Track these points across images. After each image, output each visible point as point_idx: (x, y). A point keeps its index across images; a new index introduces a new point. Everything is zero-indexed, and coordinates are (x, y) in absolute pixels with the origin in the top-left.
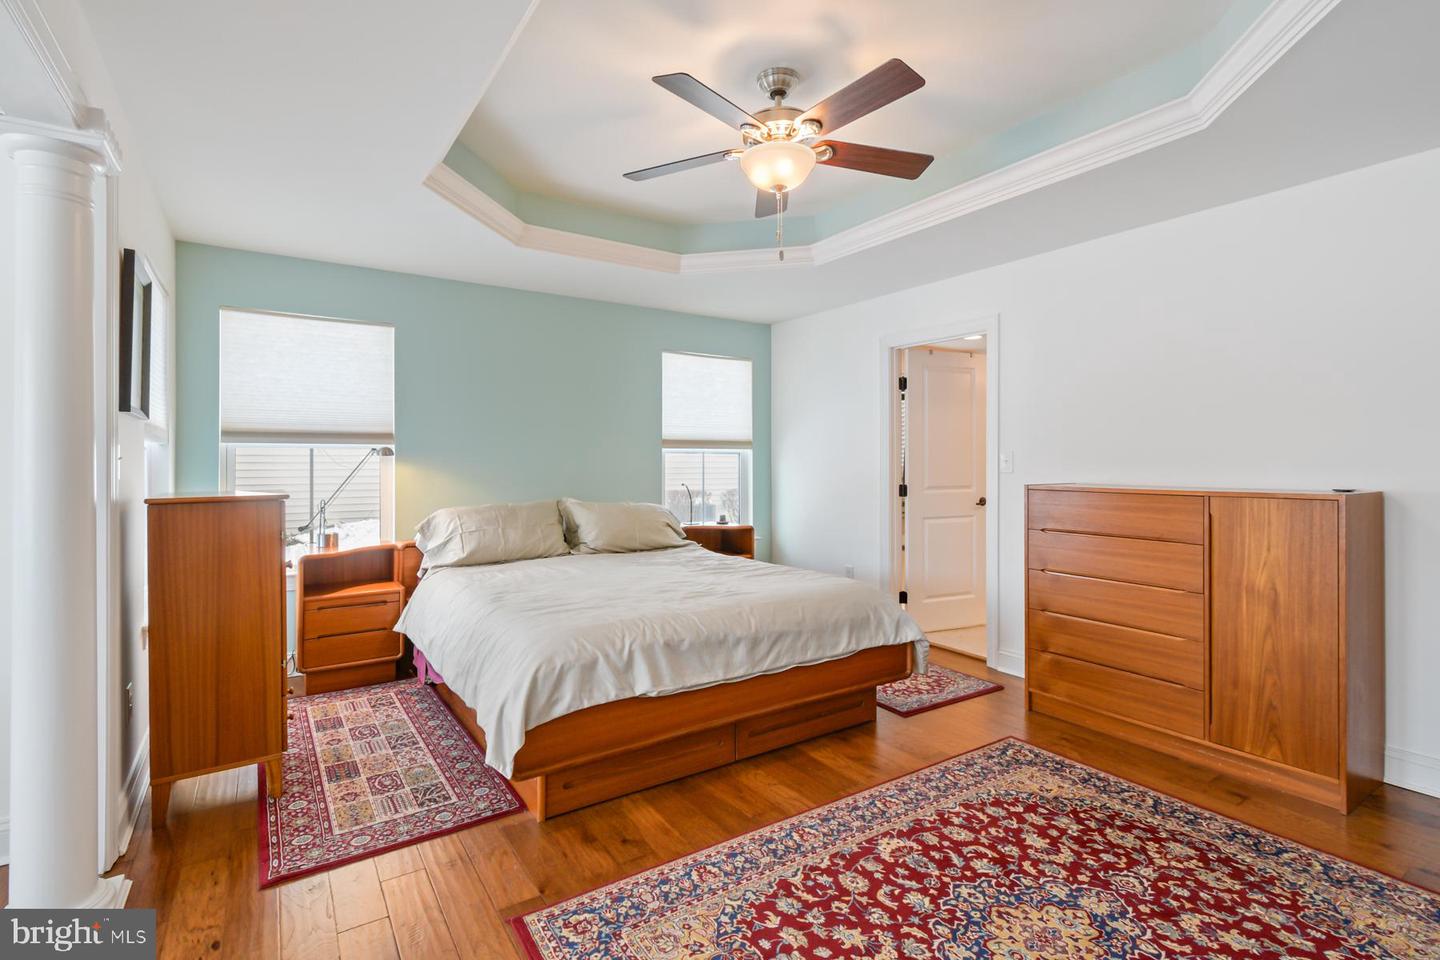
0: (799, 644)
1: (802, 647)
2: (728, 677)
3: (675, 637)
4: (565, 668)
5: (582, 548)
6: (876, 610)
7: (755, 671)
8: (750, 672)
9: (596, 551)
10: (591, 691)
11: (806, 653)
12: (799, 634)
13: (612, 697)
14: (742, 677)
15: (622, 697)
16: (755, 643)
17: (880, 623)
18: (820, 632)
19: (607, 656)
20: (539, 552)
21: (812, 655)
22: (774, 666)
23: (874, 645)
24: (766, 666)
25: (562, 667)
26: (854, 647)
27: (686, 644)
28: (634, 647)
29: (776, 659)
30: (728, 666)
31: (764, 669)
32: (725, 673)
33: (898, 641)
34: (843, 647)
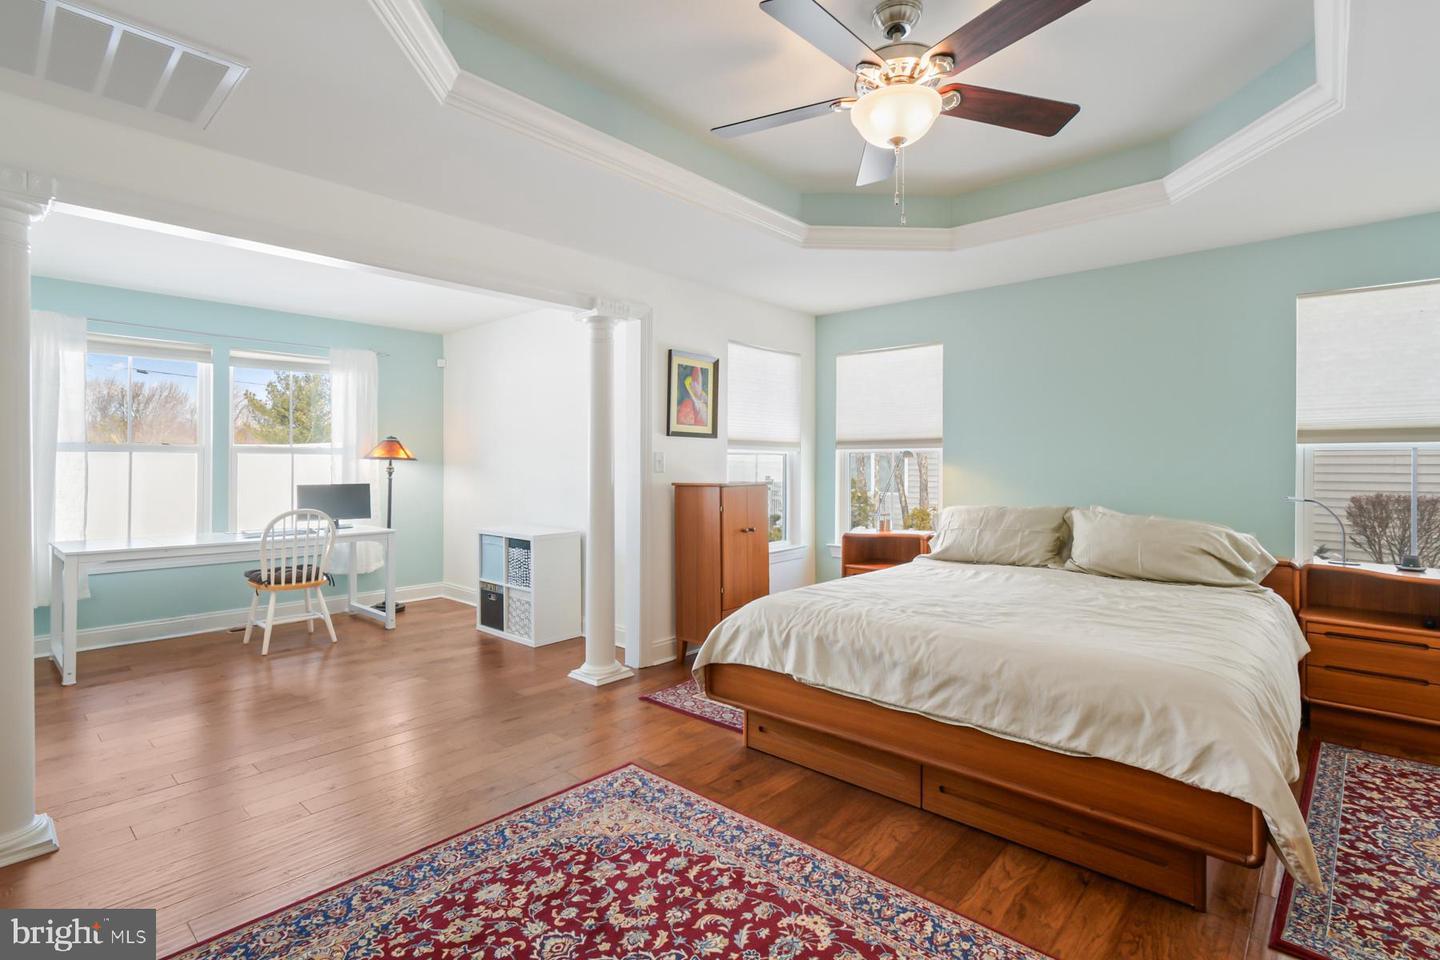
0: (982, 702)
1: (985, 708)
2: (874, 697)
3: (831, 637)
4: (741, 628)
5: (1068, 564)
6: (1162, 713)
7: (910, 706)
8: (902, 703)
9: (1082, 570)
10: (753, 653)
11: (993, 717)
12: (984, 689)
13: (765, 666)
14: (890, 704)
15: (772, 669)
16: (914, 675)
17: (1163, 735)
18: (1021, 702)
19: (771, 632)
20: (1011, 560)
21: (998, 723)
22: (937, 712)
23: (1130, 761)
24: (924, 706)
25: (739, 627)
26: (1082, 745)
27: (840, 645)
28: (792, 631)
29: (944, 704)
30: (877, 685)
31: (923, 709)
32: (873, 692)
33: (1193, 780)
34: (1061, 736)
